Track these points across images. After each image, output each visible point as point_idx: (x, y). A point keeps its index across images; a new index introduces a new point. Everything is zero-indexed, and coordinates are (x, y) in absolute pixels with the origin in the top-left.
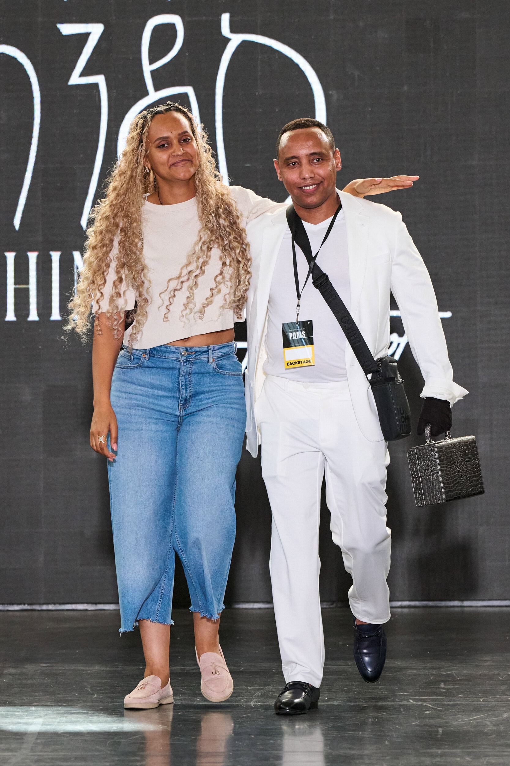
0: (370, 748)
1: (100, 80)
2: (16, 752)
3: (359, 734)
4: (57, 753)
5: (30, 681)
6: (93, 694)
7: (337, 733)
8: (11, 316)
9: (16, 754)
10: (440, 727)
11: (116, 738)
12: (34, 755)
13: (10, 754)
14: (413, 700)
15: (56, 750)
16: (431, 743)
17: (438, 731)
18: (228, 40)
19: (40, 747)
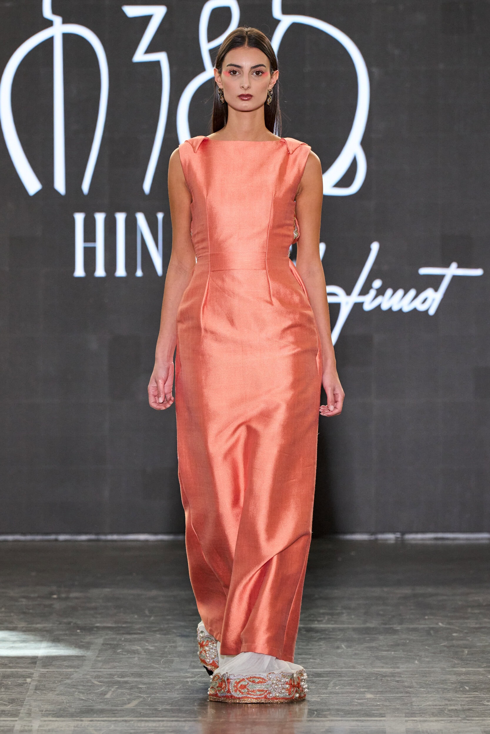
0: (401, 666)
1: (162, 57)
2: (78, 668)
3: (391, 654)
4: (115, 670)
5: (93, 605)
6: (150, 617)
7: (371, 653)
8: (79, 271)
9: (77, 670)
10: (466, 648)
11: (170, 656)
12: (94, 672)
13: (72, 670)
14: (442, 623)
15: (115, 667)
16: (456, 662)
17: (463, 651)
18: (278, 22)
19: (100, 665)
